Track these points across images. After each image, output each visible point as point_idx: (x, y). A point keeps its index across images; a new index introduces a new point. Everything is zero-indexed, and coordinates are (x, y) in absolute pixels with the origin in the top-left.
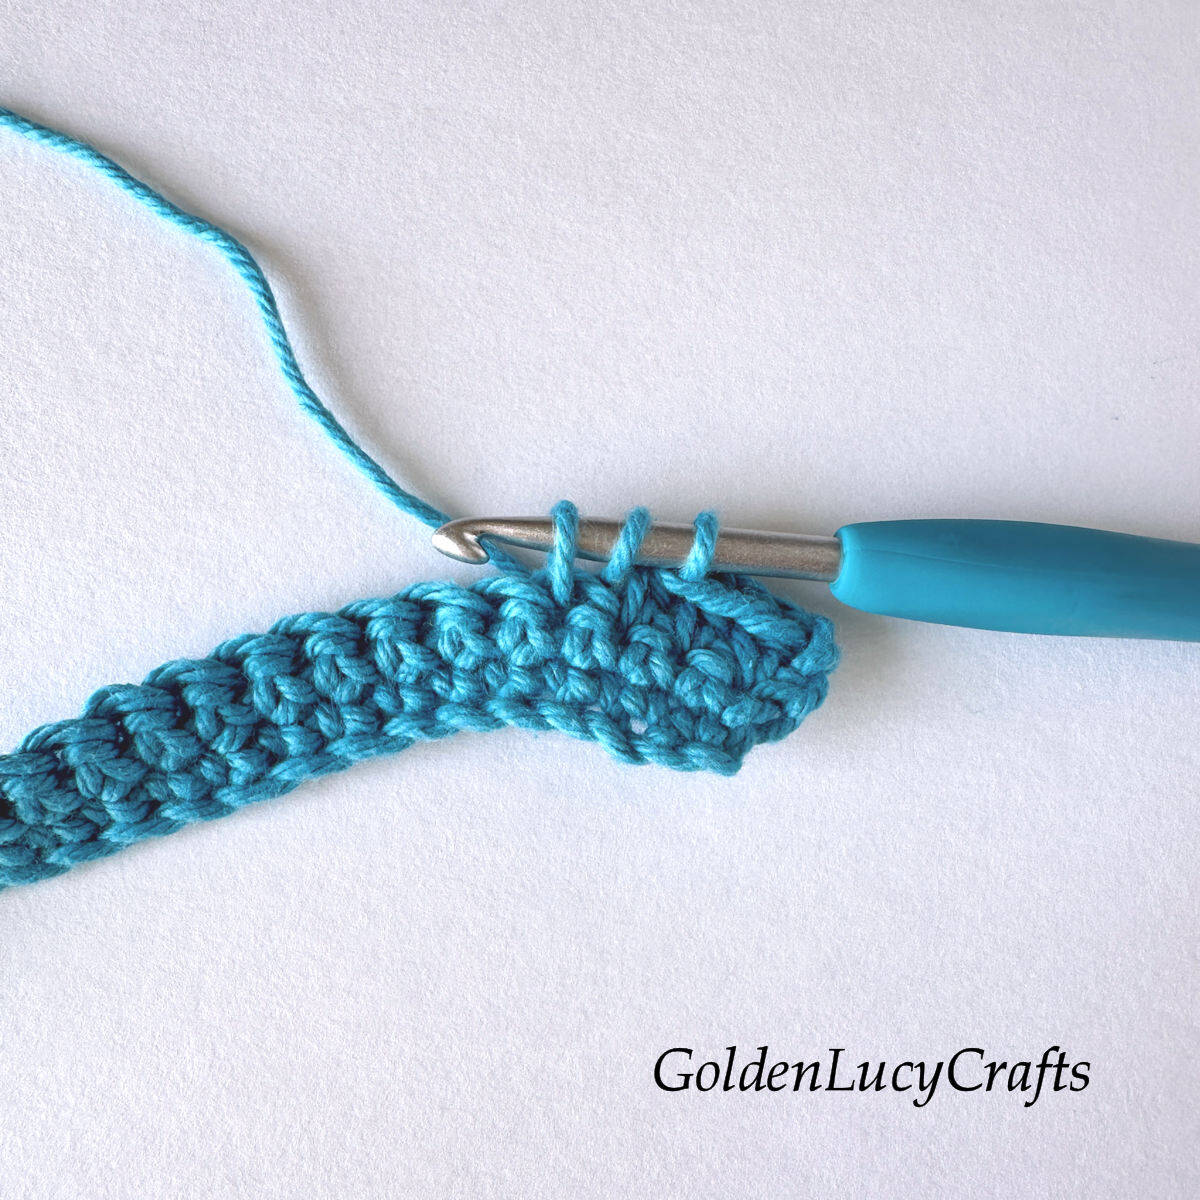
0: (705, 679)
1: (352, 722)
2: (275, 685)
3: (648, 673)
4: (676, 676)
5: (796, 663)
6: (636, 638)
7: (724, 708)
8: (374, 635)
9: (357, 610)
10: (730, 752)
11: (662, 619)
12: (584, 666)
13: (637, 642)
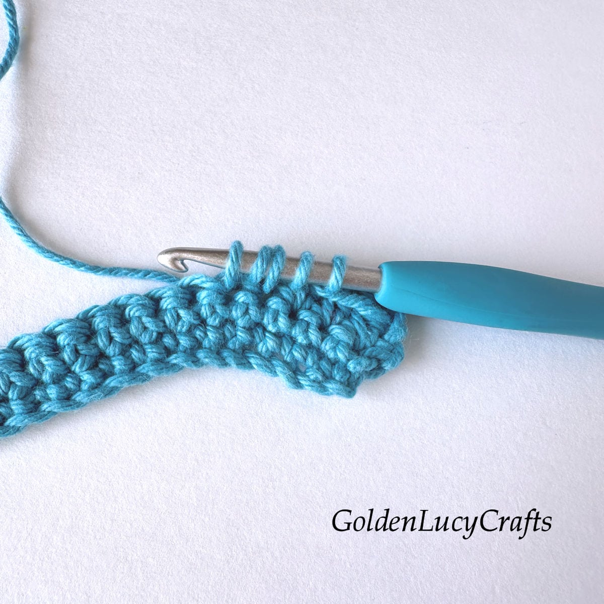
0: (338, 342)
1: (152, 353)
2: (109, 332)
3: (307, 337)
4: (322, 340)
5: (386, 337)
6: (301, 317)
7: (348, 360)
8: (164, 307)
9: (156, 292)
10: (350, 386)
11: (315, 307)
12: (274, 331)
13: (302, 320)
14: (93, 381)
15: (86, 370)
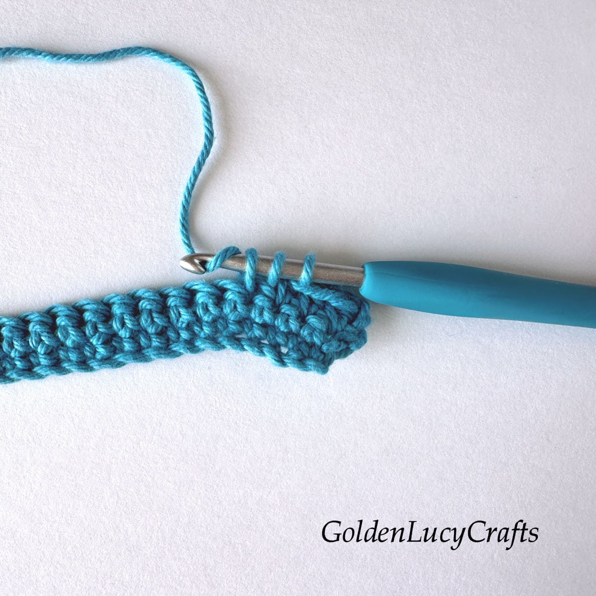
0: (314, 329)
1: (156, 342)
2: (123, 318)
3: (287, 326)
4: (301, 327)
5: (355, 324)
6: (283, 311)
7: (323, 344)
8: (169, 304)
10: (324, 363)
11: (294, 301)
12: (260, 322)
13: (283, 313)
14: (105, 354)
15: (101, 344)
